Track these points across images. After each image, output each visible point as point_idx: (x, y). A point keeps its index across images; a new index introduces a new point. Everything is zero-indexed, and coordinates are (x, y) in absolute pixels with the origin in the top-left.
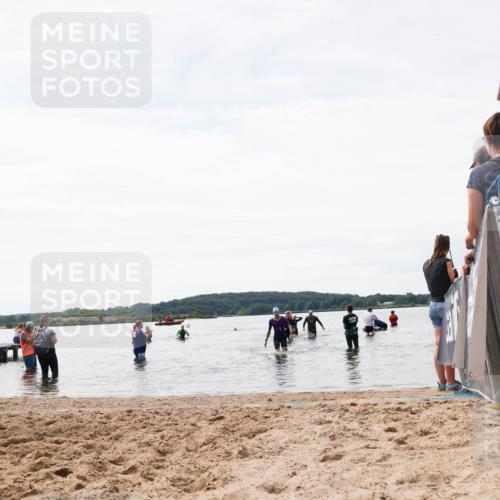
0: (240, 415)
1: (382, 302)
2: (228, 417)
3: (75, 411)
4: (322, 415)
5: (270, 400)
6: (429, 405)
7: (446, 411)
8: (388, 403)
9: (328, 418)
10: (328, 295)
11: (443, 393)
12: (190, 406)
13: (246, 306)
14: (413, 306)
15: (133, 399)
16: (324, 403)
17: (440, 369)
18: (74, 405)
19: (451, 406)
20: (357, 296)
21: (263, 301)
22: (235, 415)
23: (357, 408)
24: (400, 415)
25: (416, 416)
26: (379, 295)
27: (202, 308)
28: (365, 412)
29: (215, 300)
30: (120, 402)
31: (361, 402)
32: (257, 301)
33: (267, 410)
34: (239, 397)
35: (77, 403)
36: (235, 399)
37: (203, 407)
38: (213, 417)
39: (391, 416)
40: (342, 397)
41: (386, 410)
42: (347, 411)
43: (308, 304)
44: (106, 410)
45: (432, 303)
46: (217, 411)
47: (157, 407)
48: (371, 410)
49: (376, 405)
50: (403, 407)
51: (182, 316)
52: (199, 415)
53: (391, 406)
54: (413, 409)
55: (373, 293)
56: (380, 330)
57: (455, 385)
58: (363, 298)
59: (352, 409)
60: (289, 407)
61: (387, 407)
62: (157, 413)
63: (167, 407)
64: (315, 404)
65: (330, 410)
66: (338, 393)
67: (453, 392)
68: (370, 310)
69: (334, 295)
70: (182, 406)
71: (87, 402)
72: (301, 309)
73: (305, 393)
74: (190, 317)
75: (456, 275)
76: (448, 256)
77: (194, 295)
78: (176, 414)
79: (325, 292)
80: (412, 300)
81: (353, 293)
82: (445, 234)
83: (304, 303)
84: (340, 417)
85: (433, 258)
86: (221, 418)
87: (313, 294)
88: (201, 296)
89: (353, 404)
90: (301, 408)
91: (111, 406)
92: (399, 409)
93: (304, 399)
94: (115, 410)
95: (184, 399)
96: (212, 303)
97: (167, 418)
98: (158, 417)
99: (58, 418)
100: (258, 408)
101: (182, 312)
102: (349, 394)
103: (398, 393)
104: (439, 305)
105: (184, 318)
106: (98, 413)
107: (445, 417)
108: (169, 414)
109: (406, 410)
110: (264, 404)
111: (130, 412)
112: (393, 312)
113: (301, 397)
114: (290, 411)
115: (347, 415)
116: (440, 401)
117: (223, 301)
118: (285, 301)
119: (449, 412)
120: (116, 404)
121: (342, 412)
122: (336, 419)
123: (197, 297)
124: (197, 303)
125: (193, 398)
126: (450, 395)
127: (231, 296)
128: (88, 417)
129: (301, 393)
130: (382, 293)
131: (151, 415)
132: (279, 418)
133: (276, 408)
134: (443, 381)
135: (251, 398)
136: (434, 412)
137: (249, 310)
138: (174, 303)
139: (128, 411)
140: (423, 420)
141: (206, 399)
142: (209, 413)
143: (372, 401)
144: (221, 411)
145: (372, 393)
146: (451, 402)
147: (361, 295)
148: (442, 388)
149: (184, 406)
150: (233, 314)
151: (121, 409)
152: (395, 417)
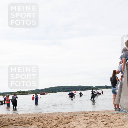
0: (64, 118)
1: (99, 88)
2: (60, 119)
3: (20, 117)
4: (85, 118)
5: (71, 114)
6: (113, 114)
7: (117, 116)
8: (102, 114)
9: (87, 118)
10: (85, 86)
11: (116, 111)
12: (50, 116)
13: (64, 90)
14: (107, 89)
15: (35, 114)
16: (85, 114)
17: (115, 105)
18: (20, 116)
19: (118, 115)
20: (92, 86)
21: (68, 88)
22: (62, 118)
23: (94, 116)
24: (105, 117)
25: (109, 118)
26: (98, 86)
27: (53, 90)
28: (96, 117)
29: (56, 88)
30: (32, 115)
31: (95, 114)
32: (67, 88)
33: (70, 116)
34: (63, 113)
35: (21, 115)
36: (62, 114)
37: (54, 116)
38: (56, 119)
39: (103, 118)
40: (90, 113)
41: (102, 116)
42: (91, 116)
43: (80, 89)
44: (29, 117)
45: (112, 88)
46: (57, 117)
47: (42, 116)
48: (98, 116)
49: (99, 115)
50: (106, 115)
51: (47, 92)
52: (53, 118)
53: (103, 115)
54: (109, 116)
55: (97, 86)
56: (99, 95)
57: (119, 109)
58: (94, 87)
59: (92, 116)
60: (76, 116)
61: (102, 115)
62: (42, 118)
63: (44, 116)
64: (83, 115)
65: (87, 116)
66: (89, 112)
67: (119, 111)
68: (96, 90)
69: (86, 86)
70: (48, 116)
71: (24, 115)
72: (78, 90)
73: (80, 112)
74: (50, 93)
75: (119, 81)
76: (116, 76)
77: (50, 87)
78: (47, 118)
79: (84, 86)
80: (107, 87)
81: (91, 86)
82: (115, 70)
83: (79, 89)
84: (90, 118)
85: (112, 76)
86: (59, 119)
87: (81, 86)
88: (52, 87)
89: (93, 115)
90: (79, 116)
91: (30, 116)
92: (105, 116)
93: (80, 113)
94: (31, 117)
95: (49, 114)
96: (55, 89)
97: (44, 119)
98: (42, 119)
99: (16, 119)
100: (68, 116)
101: (47, 91)
102: (91, 112)
103: (104, 111)
104: (115, 88)
105: (48, 93)
106: (27, 118)
107: (117, 118)
108: (45, 118)
109: (107, 116)
110: (70, 115)
111: (35, 117)
112: (102, 90)
113: (79, 113)
114: (76, 117)
115: (91, 118)
116: (115, 113)
117: (58, 88)
118: (74, 88)
119: (118, 116)
120: (31, 115)
121: (90, 117)
122: (88, 119)
123: (51, 87)
124: (52, 89)
125: (51, 114)
126: (118, 112)
127: (60, 87)
128: (24, 119)
129: (79, 112)
130: (99, 86)
131: (40, 118)
132: (73, 119)
133: (73, 116)
134: (116, 108)
135: (66, 114)
136: (114, 116)
137: (65, 90)
138: (46, 89)
139: (34, 117)
140: (111, 119)
141: (54, 114)
142: (55, 118)
143: (97, 114)
144: (58, 117)
145: (98, 112)
146: (118, 114)
147: (93, 86)
148: (116, 110)
149: (49, 116)
150: (61, 92)
151: (32, 117)
152: (104, 118)
